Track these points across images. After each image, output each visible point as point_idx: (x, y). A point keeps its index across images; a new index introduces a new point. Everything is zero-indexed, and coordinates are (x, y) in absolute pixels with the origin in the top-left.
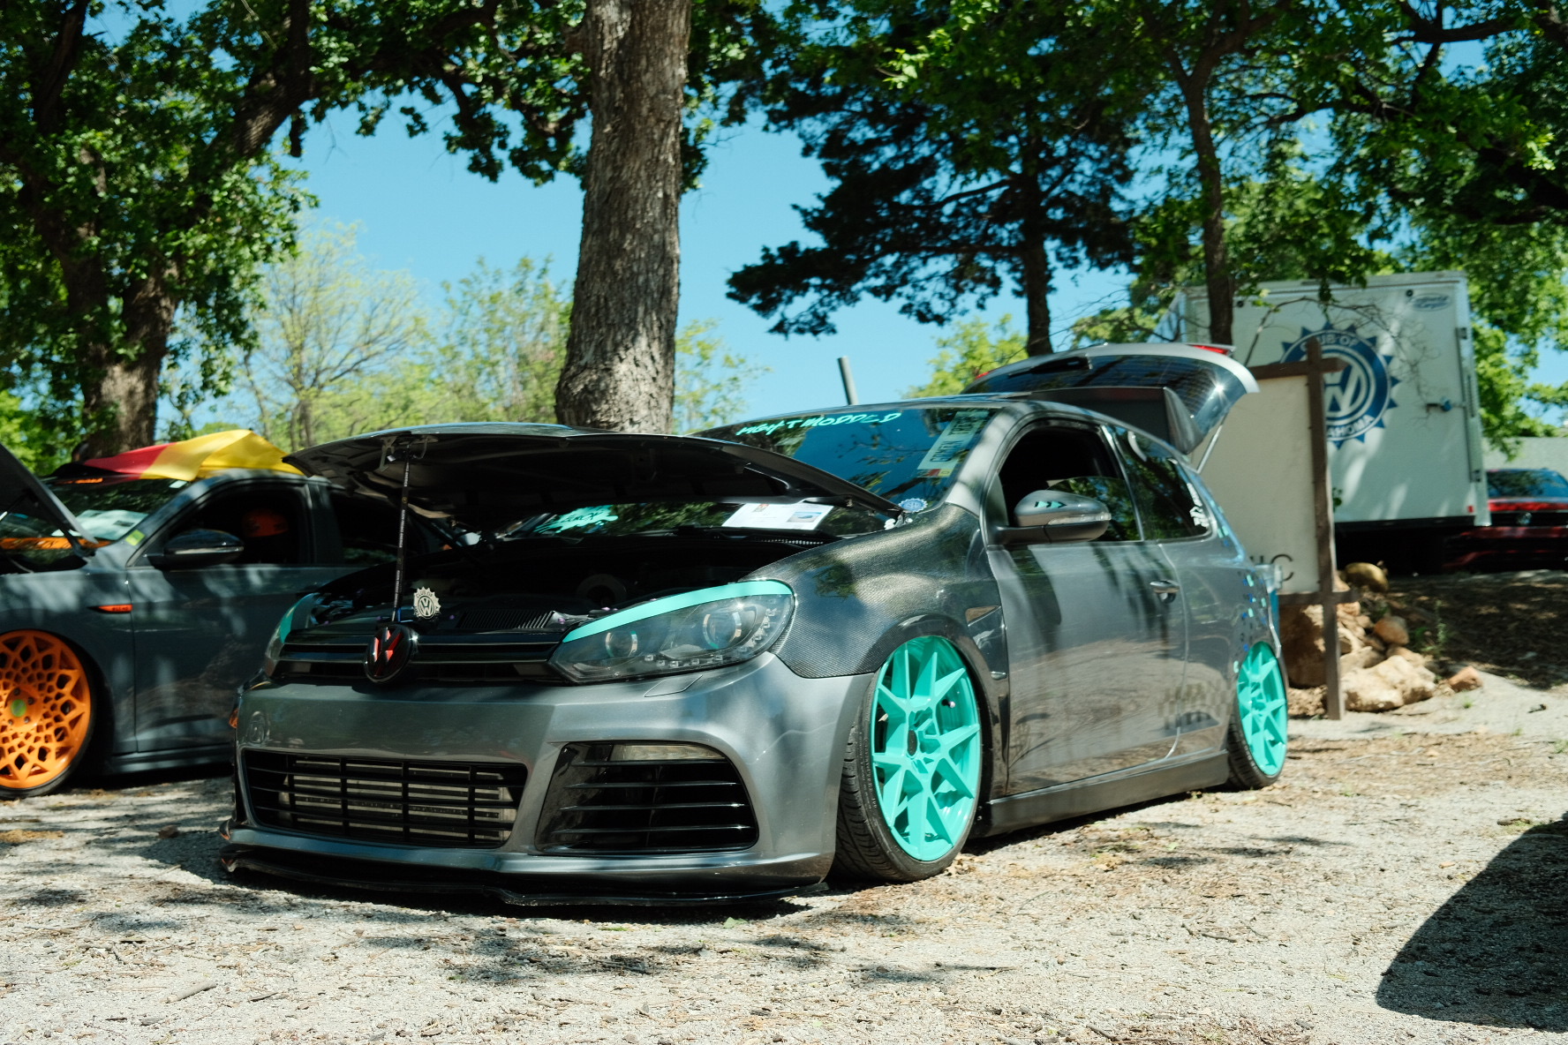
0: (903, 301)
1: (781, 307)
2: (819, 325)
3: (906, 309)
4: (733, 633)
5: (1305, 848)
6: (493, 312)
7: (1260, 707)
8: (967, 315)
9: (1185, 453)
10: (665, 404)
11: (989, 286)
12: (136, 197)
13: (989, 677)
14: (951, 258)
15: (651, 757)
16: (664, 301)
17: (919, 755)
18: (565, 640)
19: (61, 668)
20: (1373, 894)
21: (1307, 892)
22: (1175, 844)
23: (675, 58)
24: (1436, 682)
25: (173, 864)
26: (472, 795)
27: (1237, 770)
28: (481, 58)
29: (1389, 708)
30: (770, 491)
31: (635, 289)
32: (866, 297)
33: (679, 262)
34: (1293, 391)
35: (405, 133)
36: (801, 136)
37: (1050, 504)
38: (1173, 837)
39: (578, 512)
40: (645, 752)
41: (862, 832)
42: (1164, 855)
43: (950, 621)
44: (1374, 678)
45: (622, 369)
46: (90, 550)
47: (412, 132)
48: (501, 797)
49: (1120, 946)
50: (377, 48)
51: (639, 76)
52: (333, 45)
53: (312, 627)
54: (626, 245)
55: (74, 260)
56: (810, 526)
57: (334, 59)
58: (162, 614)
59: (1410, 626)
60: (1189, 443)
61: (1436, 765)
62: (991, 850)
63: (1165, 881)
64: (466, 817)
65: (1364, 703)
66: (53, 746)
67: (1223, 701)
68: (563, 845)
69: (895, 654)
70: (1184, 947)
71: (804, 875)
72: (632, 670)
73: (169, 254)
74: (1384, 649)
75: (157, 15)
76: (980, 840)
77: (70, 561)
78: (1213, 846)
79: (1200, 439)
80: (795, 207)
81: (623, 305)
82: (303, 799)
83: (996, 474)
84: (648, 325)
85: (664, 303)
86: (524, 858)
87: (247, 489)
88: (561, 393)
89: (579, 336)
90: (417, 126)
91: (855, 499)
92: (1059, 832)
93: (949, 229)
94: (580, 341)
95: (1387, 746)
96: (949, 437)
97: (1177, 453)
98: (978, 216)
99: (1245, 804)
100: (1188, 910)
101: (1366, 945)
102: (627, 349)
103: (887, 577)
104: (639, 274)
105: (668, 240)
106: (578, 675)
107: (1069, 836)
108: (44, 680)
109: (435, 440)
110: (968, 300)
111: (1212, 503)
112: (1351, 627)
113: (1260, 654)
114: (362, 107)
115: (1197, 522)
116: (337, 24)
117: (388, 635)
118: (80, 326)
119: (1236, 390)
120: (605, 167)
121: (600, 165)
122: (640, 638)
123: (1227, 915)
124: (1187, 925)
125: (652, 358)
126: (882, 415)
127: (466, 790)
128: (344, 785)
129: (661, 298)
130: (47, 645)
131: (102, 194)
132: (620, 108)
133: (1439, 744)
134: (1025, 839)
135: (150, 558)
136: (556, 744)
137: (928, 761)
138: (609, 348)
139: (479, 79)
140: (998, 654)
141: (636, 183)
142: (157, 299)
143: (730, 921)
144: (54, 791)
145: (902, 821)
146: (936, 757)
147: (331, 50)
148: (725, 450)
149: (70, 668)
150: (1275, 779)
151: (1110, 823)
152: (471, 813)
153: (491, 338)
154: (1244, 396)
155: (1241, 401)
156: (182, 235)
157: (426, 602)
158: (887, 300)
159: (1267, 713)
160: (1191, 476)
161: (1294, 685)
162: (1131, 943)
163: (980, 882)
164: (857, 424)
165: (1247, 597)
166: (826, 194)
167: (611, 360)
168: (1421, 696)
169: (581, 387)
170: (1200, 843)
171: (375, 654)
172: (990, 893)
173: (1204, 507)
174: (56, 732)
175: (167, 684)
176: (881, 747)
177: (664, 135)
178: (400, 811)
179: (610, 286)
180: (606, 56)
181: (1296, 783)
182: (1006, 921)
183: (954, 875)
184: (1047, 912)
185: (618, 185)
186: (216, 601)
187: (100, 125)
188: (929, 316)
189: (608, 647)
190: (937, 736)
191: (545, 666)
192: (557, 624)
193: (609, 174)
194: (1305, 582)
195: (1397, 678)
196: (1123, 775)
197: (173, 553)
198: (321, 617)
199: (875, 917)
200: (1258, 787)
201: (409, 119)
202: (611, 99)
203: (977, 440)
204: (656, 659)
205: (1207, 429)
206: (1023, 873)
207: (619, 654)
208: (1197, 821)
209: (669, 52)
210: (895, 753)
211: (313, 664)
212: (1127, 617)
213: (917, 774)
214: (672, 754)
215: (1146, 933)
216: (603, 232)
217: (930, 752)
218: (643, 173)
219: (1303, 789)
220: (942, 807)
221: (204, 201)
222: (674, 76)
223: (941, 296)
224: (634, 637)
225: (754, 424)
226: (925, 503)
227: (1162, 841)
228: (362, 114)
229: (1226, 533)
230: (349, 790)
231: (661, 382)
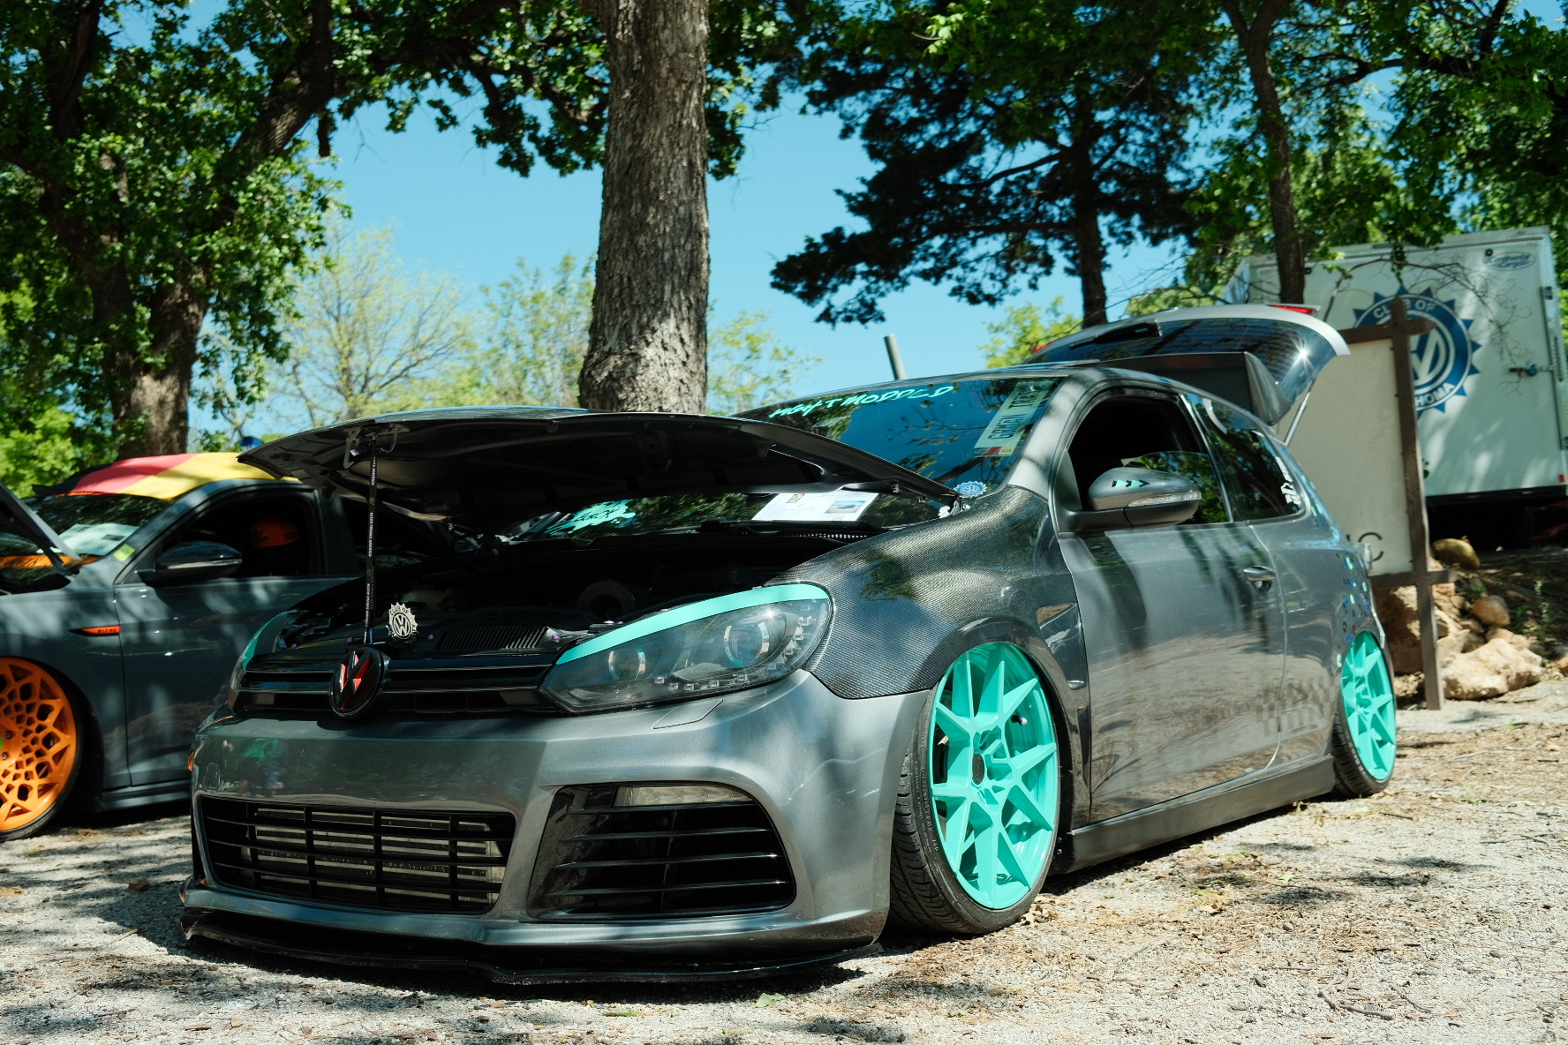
0: (954, 284)
1: (827, 296)
2: (867, 312)
3: (956, 292)
4: (760, 647)
5: (1444, 875)
6: (537, 313)
7: (1364, 704)
8: (1019, 295)
9: (1270, 424)
10: (697, 390)
11: (1041, 265)
12: (159, 202)
13: (1067, 688)
14: (1002, 238)
15: (664, 801)
16: (693, 278)
17: (987, 783)
18: (558, 663)
19: (42, 697)
20: (1547, 943)
21: (1462, 940)
22: (1288, 876)
23: (695, 12)
24: (1543, 665)
25: (131, 927)
26: (453, 848)
27: (1343, 776)
28: (508, 45)
29: (1494, 695)
30: (804, 477)
31: (660, 267)
32: (914, 280)
33: (708, 236)
34: (1379, 355)
35: (437, 127)
36: (842, 116)
37: (1129, 484)
38: (1284, 864)
39: (595, 509)
40: (657, 795)
41: (921, 880)
42: (1275, 891)
43: (1018, 623)
44: (1475, 663)
45: (649, 353)
46: (74, 569)
47: (442, 126)
48: (488, 851)
49: (1247, 1027)
50: (402, 39)
51: (657, 33)
52: (356, 38)
53: (282, 652)
54: (650, 219)
55: (98, 268)
56: (852, 517)
57: (358, 52)
58: (156, 634)
59: (1511, 604)
60: (1273, 412)
61: (1562, 761)
62: (1074, 887)
63: (1285, 928)
64: (447, 875)
65: (1466, 691)
66: (35, 783)
67: (1327, 698)
68: (561, 910)
69: (955, 666)
70: (1325, 1028)
71: (854, 936)
72: (639, 695)
73: (195, 259)
74: (1483, 632)
75: (172, 12)
76: (1061, 878)
77: (52, 580)
78: (1334, 874)
79: (1286, 408)
80: (839, 192)
81: (648, 284)
82: (268, 854)
83: (1066, 450)
84: (676, 306)
85: (693, 280)
86: (515, 926)
87: (251, 496)
88: (585, 381)
89: (603, 319)
90: (447, 120)
91: (903, 484)
92: (1150, 860)
93: (1000, 207)
94: (603, 325)
95: (1499, 739)
96: (1008, 411)
97: (1262, 424)
98: (1026, 193)
99: (1358, 817)
100: (1322, 971)
101: (1561, 1023)
102: (654, 331)
103: (942, 574)
104: (663, 250)
105: (694, 212)
106: (574, 703)
107: (1161, 866)
108: (23, 712)
109: (407, 430)
110: (1020, 280)
111: (1303, 478)
112: (1446, 610)
113: (1364, 645)
114: (391, 103)
115: (1289, 500)
116: (359, 16)
117: (356, 660)
118: (106, 335)
119: (1323, 353)
120: (624, 135)
121: (619, 135)
122: (648, 656)
123: (1373, 980)
124: (1326, 994)
125: (682, 341)
126: (932, 388)
127: (446, 842)
128: (310, 837)
129: (689, 275)
130: (26, 673)
131: (124, 199)
132: (639, 71)
133: (1558, 736)
134: (1111, 872)
135: (140, 574)
136: (547, 788)
137: (997, 789)
138: (634, 331)
139: (507, 67)
140: (1076, 660)
141: (658, 151)
142: (184, 305)
143: (764, 999)
144: (37, 833)
145: (969, 858)
146: (1007, 784)
147: (355, 43)
148: (744, 429)
149: (54, 697)
150: (1385, 784)
151: (1208, 846)
152: (454, 872)
153: (536, 339)
154: (1334, 359)
155: (1330, 365)
156: (207, 238)
157: (402, 620)
158: (936, 283)
159: (1373, 710)
160: (1279, 449)
161: (1398, 674)
162: (1259, 1022)
163: (1063, 933)
164: (904, 399)
165: (1347, 582)
166: (869, 176)
167: (636, 344)
168: (1528, 681)
169: (606, 374)
170: (1318, 869)
171: (341, 681)
172: (1077, 951)
173: (1295, 483)
174: (39, 768)
175: (161, 710)
176: (941, 777)
177: (687, 97)
178: (372, 868)
179: (633, 264)
180: (622, 16)
181: (1407, 787)
182: (1100, 990)
183: (1033, 924)
184: (1149, 976)
185: (638, 155)
186: (217, 620)
187: (123, 130)
188: (980, 297)
189: (612, 668)
190: (1008, 760)
191: (536, 693)
192: (552, 642)
193: (629, 144)
194: (1396, 559)
195: (1499, 662)
196: (1219, 790)
197: (165, 568)
198: (290, 638)
199: (940, 987)
200: (1367, 795)
201: (437, 113)
202: (629, 62)
203: (1044, 410)
204: (666, 683)
205: (1294, 398)
206: (1114, 920)
207: (625, 676)
208: (1308, 842)
209: (688, 6)
210: (958, 784)
211: (277, 696)
212: (1221, 608)
213: (985, 806)
214: (690, 797)
215: (1276, 1006)
216: (625, 206)
217: (999, 779)
218: (664, 140)
219: (1418, 795)
220: (1014, 842)
221: (229, 203)
222: (694, 32)
223: (993, 277)
224: (641, 655)
225: (792, 404)
226: (985, 488)
227: (1273, 871)
228: (391, 110)
229: (1321, 510)
230: (316, 843)
231: (692, 366)
